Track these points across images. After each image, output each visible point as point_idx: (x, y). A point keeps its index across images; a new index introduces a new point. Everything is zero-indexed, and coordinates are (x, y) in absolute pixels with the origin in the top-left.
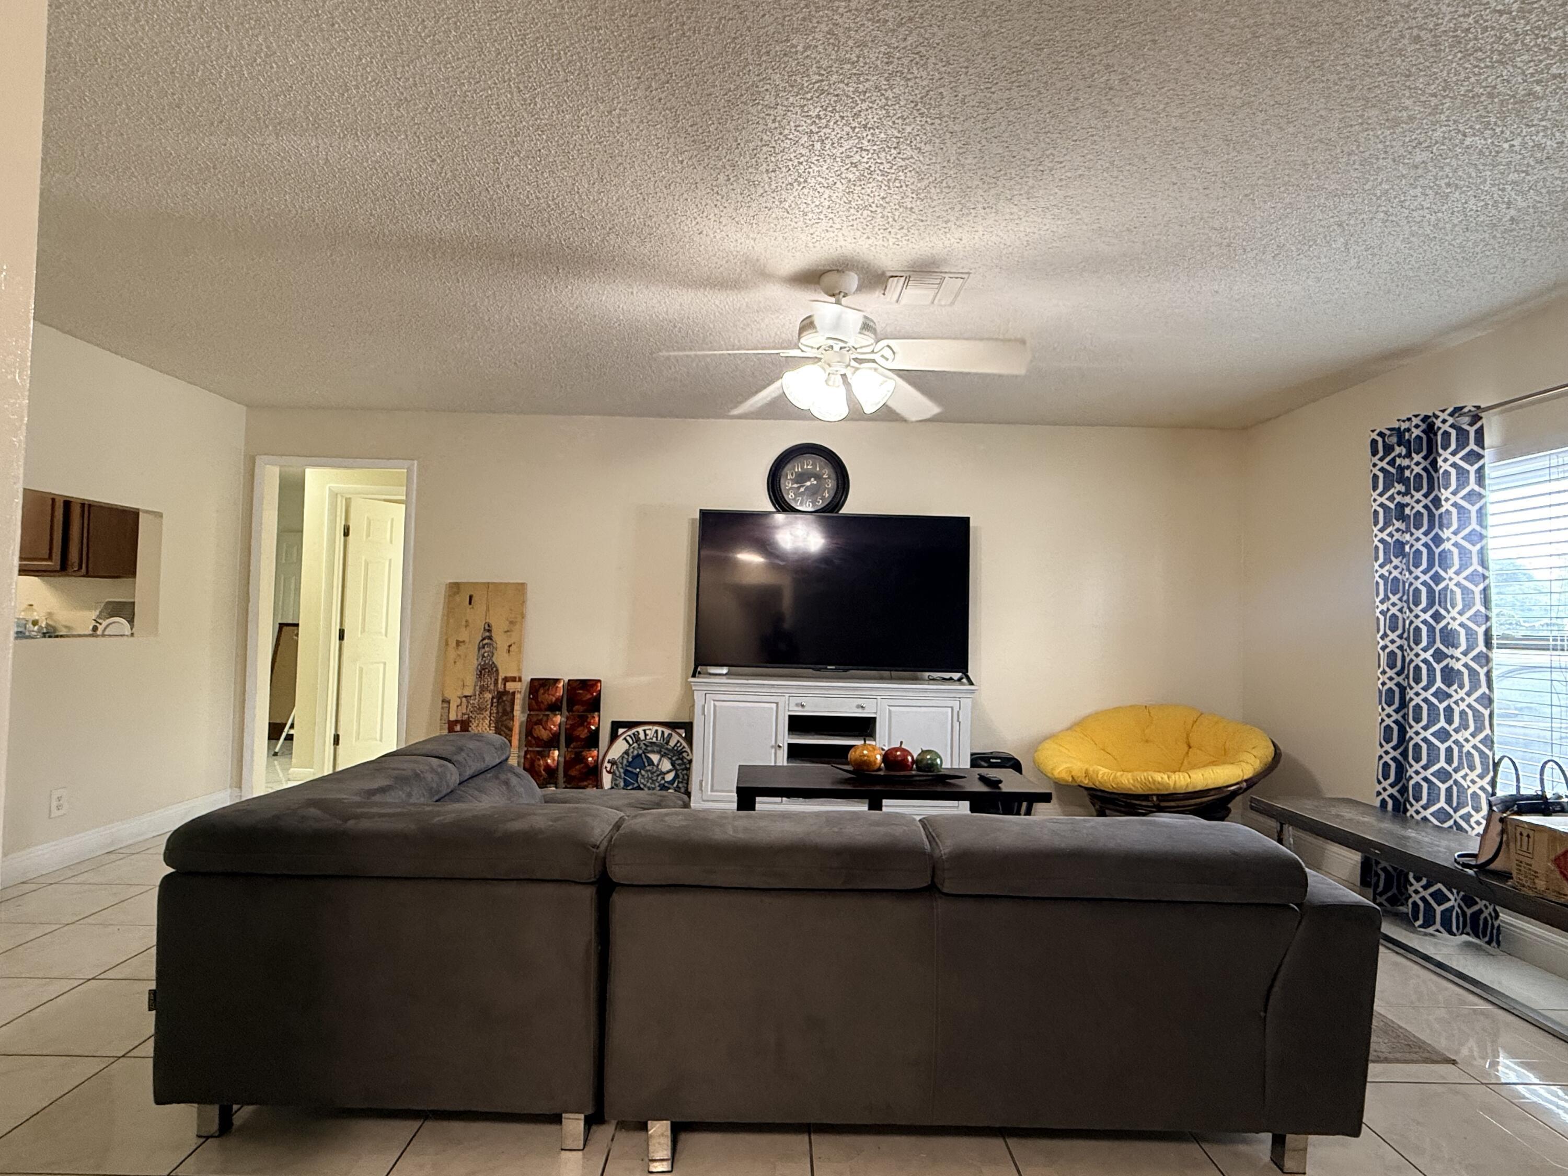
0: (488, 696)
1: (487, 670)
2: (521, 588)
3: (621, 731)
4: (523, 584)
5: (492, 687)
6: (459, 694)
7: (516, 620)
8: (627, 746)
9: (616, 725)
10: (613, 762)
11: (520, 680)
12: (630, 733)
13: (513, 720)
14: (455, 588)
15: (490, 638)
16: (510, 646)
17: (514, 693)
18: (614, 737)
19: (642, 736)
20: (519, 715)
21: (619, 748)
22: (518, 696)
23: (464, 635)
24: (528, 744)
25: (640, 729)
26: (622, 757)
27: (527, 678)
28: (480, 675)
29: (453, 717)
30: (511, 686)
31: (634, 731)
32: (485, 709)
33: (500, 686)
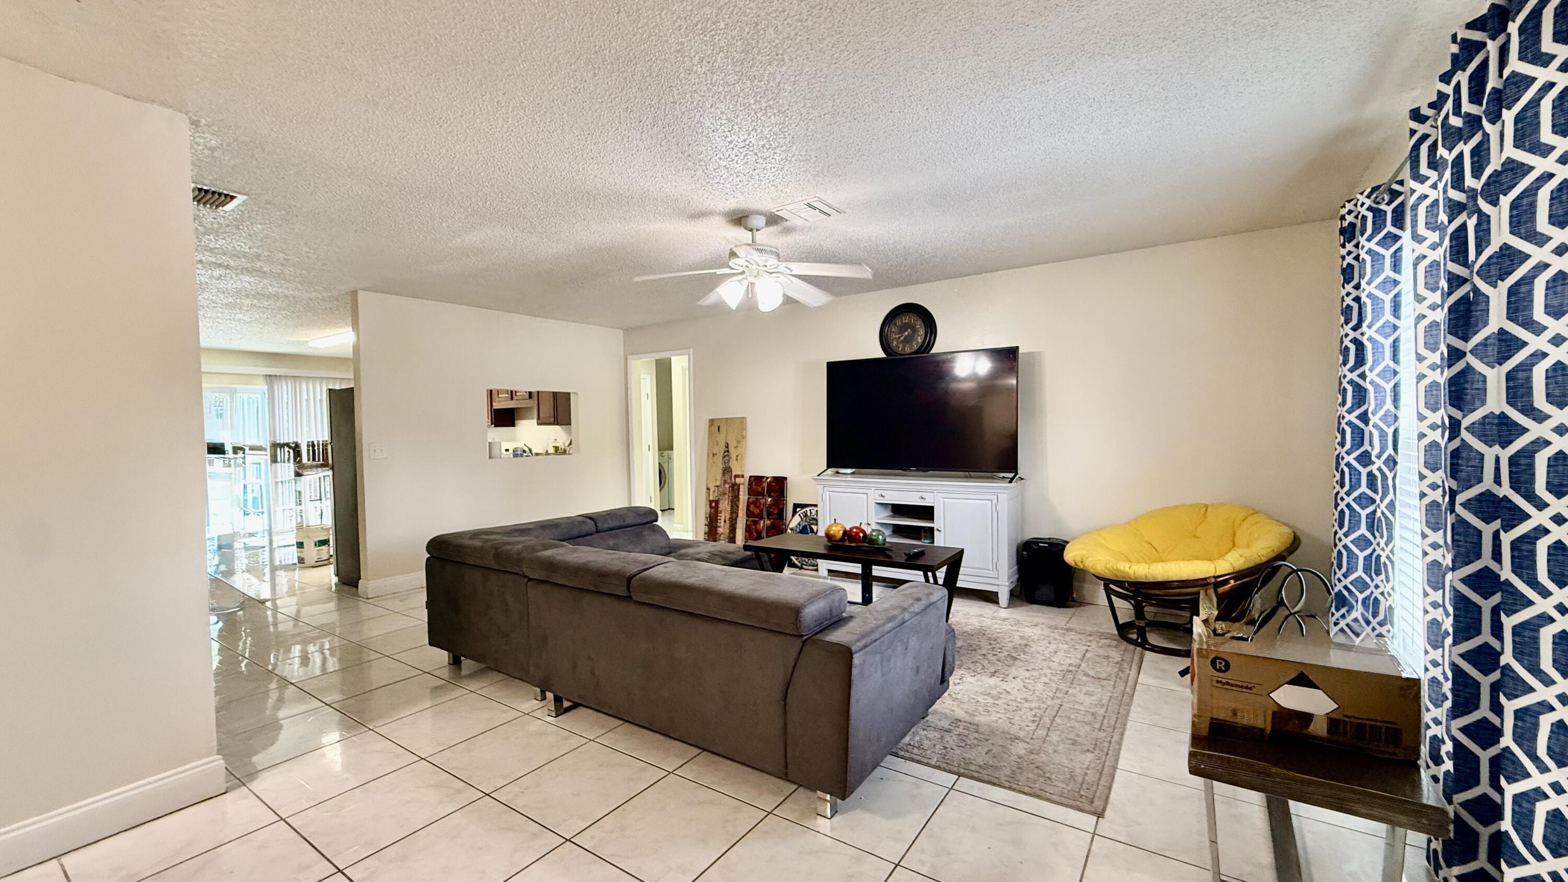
0: (727, 486)
1: (727, 470)
2: (743, 420)
3: (798, 509)
4: (743, 418)
5: (729, 481)
6: (714, 484)
7: (741, 439)
8: (800, 519)
9: (796, 506)
10: (792, 529)
11: (743, 476)
12: (802, 511)
13: (739, 501)
14: (712, 422)
15: (728, 451)
17: (739, 485)
18: (794, 513)
19: (809, 514)
20: (744, 497)
21: (797, 519)
22: (741, 486)
23: (716, 450)
24: (748, 516)
25: (808, 509)
26: (797, 527)
27: (747, 476)
28: (724, 474)
29: (711, 498)
30: (738, 480)
31: (804, 510)
32: (726, 494)
33: (733, 480)
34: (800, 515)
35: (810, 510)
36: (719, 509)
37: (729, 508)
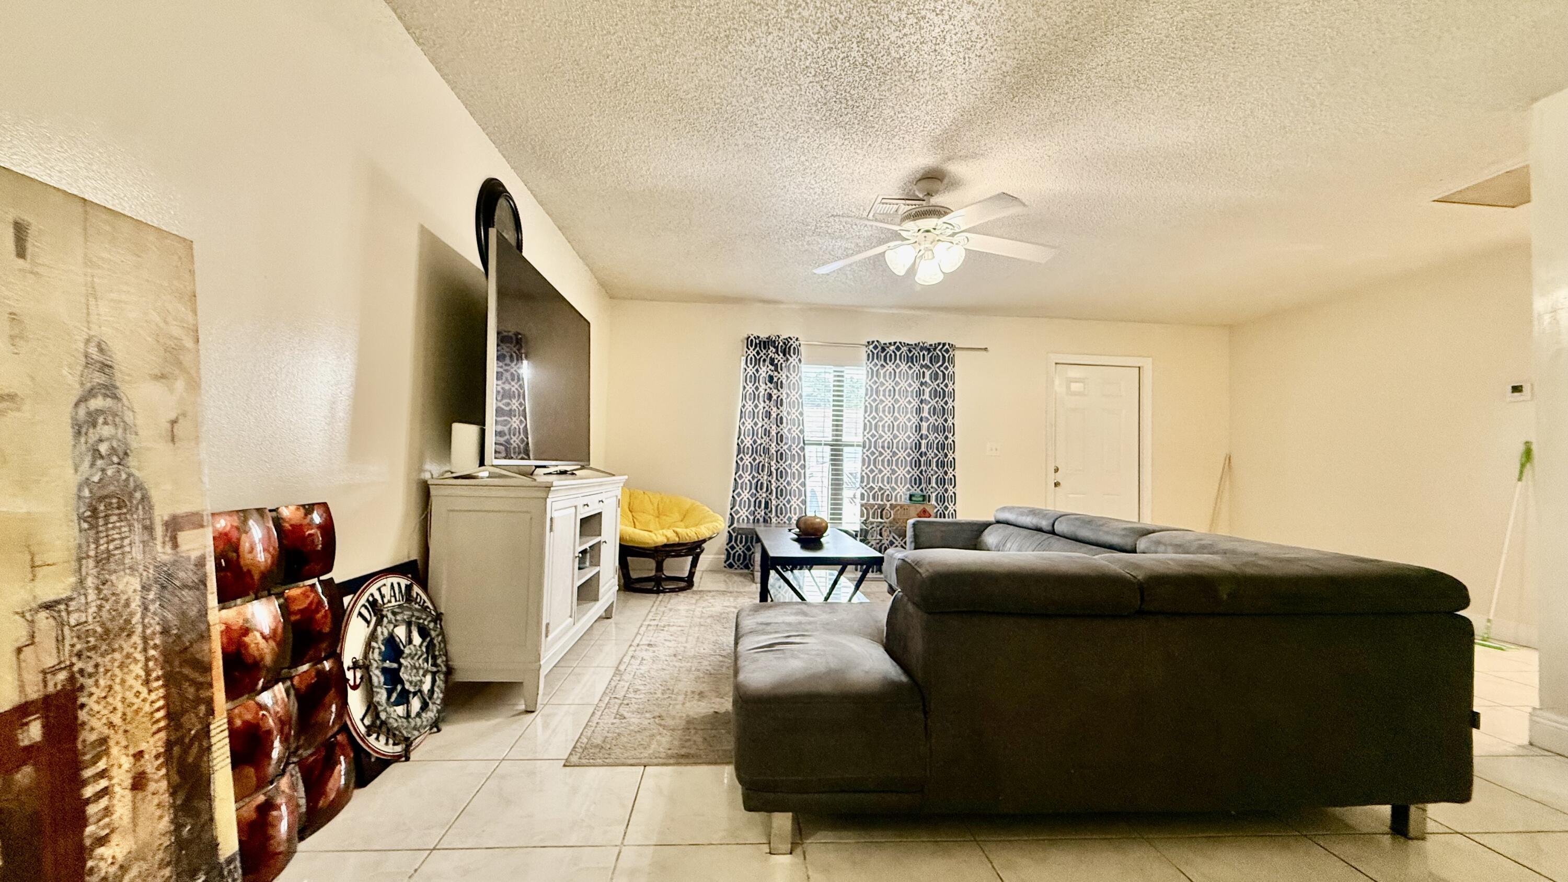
1: (113, 497)
3: (347, 600)
5: (137, 553)
8: (365, 628)
15: (110, 391)
16: (175, 422)
19: (378, 600)
25: (373, 588)
28: (92, 521)
31: (367, 594)
33: (163, 553)
34: (360, 614)
35: (379, 589)
36: (84, 740)
37: (154, 699)
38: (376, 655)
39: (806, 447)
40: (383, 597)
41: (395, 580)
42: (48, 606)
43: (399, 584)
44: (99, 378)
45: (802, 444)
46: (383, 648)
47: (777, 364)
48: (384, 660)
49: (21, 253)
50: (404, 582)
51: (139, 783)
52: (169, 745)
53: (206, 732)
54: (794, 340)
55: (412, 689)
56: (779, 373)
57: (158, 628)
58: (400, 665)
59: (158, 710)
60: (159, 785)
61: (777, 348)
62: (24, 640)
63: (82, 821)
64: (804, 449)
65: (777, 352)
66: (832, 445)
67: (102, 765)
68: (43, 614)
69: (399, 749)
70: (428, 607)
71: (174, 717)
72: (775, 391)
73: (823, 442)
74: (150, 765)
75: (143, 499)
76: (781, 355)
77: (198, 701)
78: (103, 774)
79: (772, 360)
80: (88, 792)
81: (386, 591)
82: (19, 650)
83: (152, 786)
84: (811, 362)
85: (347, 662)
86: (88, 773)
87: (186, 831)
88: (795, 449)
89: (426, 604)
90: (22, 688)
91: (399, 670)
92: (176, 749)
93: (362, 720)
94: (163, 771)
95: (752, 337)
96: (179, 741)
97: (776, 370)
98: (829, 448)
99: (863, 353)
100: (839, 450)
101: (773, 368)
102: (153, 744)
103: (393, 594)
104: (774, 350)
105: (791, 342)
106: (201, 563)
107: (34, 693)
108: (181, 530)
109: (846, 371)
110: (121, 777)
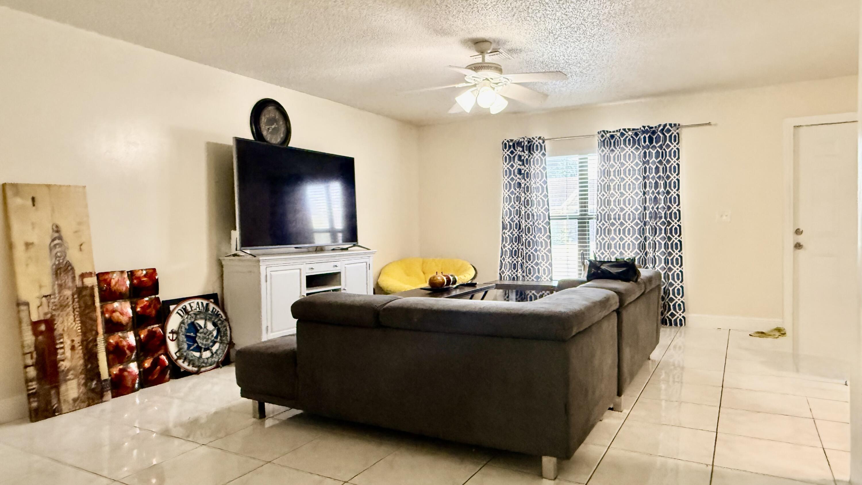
0: (68, 293)
1: (62, 269)
3: (172, 307)
5: (70, 284)
6: (38, 295)
11: (93, 275)
12: (179, 308)
14: (13, 190)
15: (60, 238)
16: (81, 245)
19: (189, 308)
21: (175, 321)
22: (95, 290)
23: (32, 238)
25: (186, 304)
26: (181, 327)
28: (56, 275)
29: (35, 318)
30: (86, 282)
31: (182, 305)
32: (67, 306)
33: (78, 283)
34: (177, 313)
35: (190, 304)
36: (56, 333)
37: (77, 326)
38: (183, 330)
39: (551, 221)
40: (191, 307)
41: (200, 301)
42: (46, 296)
43: (202, 303)
44: (56, 235)
45: (547, 220)
46: (187, 327)
47: (523, 160)
48: (187, 333)
49: (34, 205)
50: (205, 302)
51: (73, 348)
52: (82, 341)
53: (95, 340)
54: (536, 139)
55: (203, 346)
56: (525, 166)
57: (78, 306)
58: (196, 335)
59: (79, 329)
60: (79, 351)
61: (523, 147)
62: (39, 304)
63: (56, 354)
64: (549, 224)
65: (523, 151)
66: (578, 219)
67: (62, 340)
68: (44, 298)
69: (195, 369)
70: (220, 314)
71: (84, 333)
72: (523, 181)
73: (568, 217)
74: (77, 345)
75: (71, 269)
76: (527, 152)
77: (91, 330)
78: (62, 343)
79: (520, 157)
80: (58, 346)
81: (194, 305)
82: (39, 307)
83: (77, 351)
84: (555, 153)
85: (169, 329)
86: (58, 342)
87: (89, 366)
88: (541, 224)
89: (219, 313)
90: (39, 316)
91: (195, 337)
92: (85, 343)
93: (176, 353)
94: (81, 347)
95: (505, 141)
96: (86, 340)
97: (523, 164)
98: (577, 221)
99: (596, 140)
100: (585, 223)
101: (521, 163)
102: (78, 340)
103: (198, 306)
104: (521, 149)
105: (534, 141)
106: (92, 288)
107: (42, 318)
108: (85, 277)
109: (589, 158)
110: (68, 344)
